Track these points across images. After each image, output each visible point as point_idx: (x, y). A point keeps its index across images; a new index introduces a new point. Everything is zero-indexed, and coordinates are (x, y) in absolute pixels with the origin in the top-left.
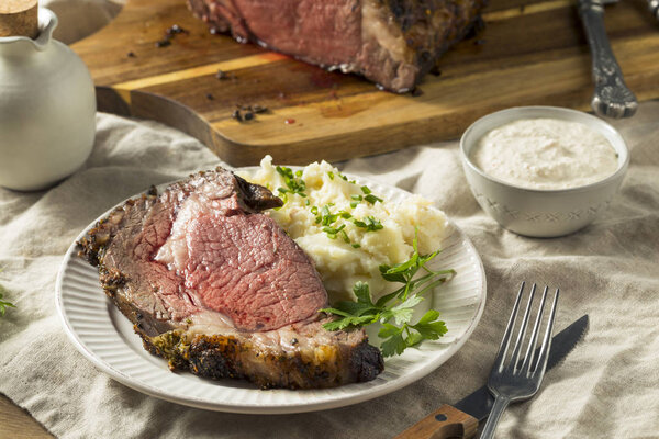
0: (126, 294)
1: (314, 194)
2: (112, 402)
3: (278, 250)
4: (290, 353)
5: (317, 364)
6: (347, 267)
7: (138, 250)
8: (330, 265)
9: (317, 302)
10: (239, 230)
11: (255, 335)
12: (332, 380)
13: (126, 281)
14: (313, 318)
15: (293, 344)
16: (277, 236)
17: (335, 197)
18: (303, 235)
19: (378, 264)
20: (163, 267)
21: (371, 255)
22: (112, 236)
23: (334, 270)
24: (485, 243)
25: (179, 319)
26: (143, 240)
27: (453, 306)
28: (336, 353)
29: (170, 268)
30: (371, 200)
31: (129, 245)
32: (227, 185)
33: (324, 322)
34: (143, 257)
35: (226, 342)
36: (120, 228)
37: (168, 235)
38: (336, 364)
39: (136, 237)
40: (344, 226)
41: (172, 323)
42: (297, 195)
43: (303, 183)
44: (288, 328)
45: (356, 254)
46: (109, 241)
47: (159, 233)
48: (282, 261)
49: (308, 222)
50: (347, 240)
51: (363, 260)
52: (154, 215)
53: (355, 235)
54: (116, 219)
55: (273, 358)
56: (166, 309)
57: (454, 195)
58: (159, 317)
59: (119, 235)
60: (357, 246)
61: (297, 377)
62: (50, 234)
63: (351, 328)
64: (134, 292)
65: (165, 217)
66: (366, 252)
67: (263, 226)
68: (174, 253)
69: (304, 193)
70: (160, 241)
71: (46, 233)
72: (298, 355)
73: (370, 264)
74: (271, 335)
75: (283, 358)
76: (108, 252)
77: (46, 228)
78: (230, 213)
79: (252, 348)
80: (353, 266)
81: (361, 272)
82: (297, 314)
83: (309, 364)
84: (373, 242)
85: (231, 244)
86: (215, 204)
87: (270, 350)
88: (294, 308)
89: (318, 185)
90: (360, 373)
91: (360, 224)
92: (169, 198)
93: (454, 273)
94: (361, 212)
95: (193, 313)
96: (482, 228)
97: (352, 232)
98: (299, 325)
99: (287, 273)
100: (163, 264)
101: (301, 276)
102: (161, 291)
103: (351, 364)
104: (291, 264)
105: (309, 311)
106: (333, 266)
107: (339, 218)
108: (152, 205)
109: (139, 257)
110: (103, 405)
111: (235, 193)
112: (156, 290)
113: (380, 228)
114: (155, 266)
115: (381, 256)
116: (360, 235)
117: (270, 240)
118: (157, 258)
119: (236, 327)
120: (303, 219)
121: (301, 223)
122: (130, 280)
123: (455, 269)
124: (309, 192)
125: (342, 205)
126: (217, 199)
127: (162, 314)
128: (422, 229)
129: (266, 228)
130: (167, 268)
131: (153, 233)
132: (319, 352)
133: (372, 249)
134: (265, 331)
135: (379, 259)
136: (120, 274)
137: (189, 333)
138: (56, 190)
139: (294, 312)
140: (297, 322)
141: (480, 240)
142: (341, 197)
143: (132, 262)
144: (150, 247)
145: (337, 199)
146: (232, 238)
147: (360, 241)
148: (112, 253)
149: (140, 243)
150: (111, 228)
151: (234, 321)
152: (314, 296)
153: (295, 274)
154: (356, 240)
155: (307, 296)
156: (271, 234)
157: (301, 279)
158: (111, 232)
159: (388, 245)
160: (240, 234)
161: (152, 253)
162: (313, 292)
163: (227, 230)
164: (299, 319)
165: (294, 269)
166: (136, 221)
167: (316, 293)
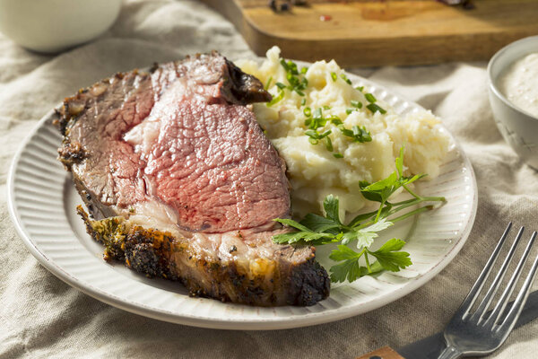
0: (79, 170)
1: (314, 94)
2: (35, 283)
3: (250, 148)
4: (225, 261)
5: (252, 278)
6: (323, 177)
7: (110, 127)
8: (304, 172)
9: (277, 210)
10: (217, 121)
11: (196, 236)
12: (265, 298)
13: (84, 158)
14: (267, 227)
15: (231, 252)
16: (252, 132)
17: (335, 100)
18: (286, 136)
19: (358, 179)
20: (130, 149)
21: (353, 168)
22: (87, 108)
23: (309, 178)
24: (494, 174)
25: (124, 206)
26: (119, 117)
28: (275, 269)
29: (136, 151)
30: (373, 108)
31: (102, 120)
32: (217, 70)
33: (277, 233)
35: (161, 238)
36: (98, 101)
37: (147, 115)
38: (272, 281)
39: (112, 113)
40: (329, 132)
41: (115, 208)
42: (294, 93)
43: (306, 81)
44: (235, 233)
45: (336, 164)
46: (82, 113)
47: (138, 112)
48: (251, 160)
49: (294, 123)
50: (330, 148)
51: (342, 172)
52: (140, 92)
53: (340, 144)
54: (97, 90)
55: (205, 263)
56: (114, 193)
57: (478, 119)
58: (104, 199)
59: (95, 108)
60: (339, 157)
61: (228, 289)
62: (45, 99)
63: (301, 244)
64: (88, 170)
65: (150, 96)
66: (348, 164)
67: (241, 119)
68: (144, 136)
69: (304, 92)
70: (136, 121)
72: (233, 265)
73: (348, 177)
74: (213, 238)
75: (217, 266)
76: (78, 124)
78: (213, 101)
79: (187, 248)
80: (330, 178)
81: (338, 186)
82: (249, 220)
83: (244, 276)
84: (357, 154)
85: (206, 134)
86: (201, 89)
87: (205, 254)
88: (249, 213)
89: (321, 86)
90: (298, 295)
91: (348, 133)
92: (160, 77)
93: (444, 201)
94: (354, 120)
95: (141, 201)
96: (499, 159)
97: (337, 141)
98: (248, 232)
99: (253, 173)
100: (131, 145)
101: (267, 179)
102: (117, 173)
103: (290, 284)
104: (259, 165)
105: (263, 218)
106: (308, 174)
107: (328, 123)
108: (141, 82)
109: (109, 134)
110: (24, 285)
111: (222, 80)
112: (112, 172)
113: (369, 140)
114: (122, 147)
115: (363, 170)
116: (346, 145)
117: (244, 136)
118: (127, 137)
119: (179, 223)
120: (291, 118)
121: (287, 122)
122: (89, 156)
123: (446, 197)
124: (311, 91)
125: (338, 110)
126: (204, 84)
127: (108, 197)
128: (420, 149)
129: (244, 122)
130: (133, 149)
131: (132, 111)
132: (255, 266)
133: (354, 161)
134: (209, 233)
135: (361, 174)
136: (81, 149)
137: (128, 222)
138: (68, 55)
139: (248, 217)
140: (246, 228)
141: (489, 170)
142: (341, 100)
143: (99, 138)
144: (124, 124)
145: (335, 103)
146: (208, 128)
147: (343, 151)
148: (81, 126)
149: (115, 119)
150: (89, 99)
151: (180, 217)
152: (275, 203)
153: (260, 176)
154: (340, 149)
155: (267, 202)
156: (247, 129)
157: (266, 182)
158: (87, 102)
159: (373, 159)
160: (216, 125)
161: (124, 132)
162: (276, 198)
163: (204, 119)
164: (250, 225)
165: (262, 171)
166: (119, 96)
167: (278, 200)
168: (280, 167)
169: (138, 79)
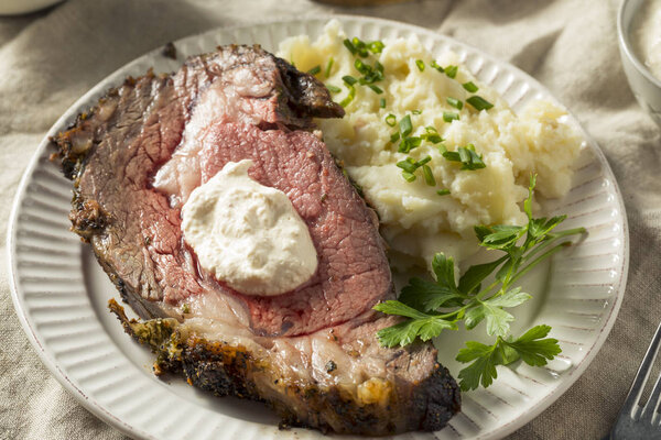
0: (103, 244)
1: (395, 87)
2: (69, 418)
3: (327, 197)
4: (323, 385)
6: (426, 224)
7: (131, 168)
8: (402, 221)
9: (376, 287)
10: (276, 155)
11: (277, 343)
12: (380, 427)
13: (106, 225)
14: (366, 316)
15: (329, 372)
16: (327, 174)
17: (424, 97)
18: (369, 163)
19: (474, 222)
20: (163, 200)
21: (465, 208)
22: (96, 142)
23: (407, 227)
24: (637, 167)
25: (174, 302)
28: (391, 394)
29: (173, 204)
30: (478, 104)
31: (121, 160)
32: (266, 78)
33: (381, 325)
34: (137, 180)
35: (233, 354)
36: (109, 129)
38: (388, 408)
39: (131, 145)
40: (428, 159)
41: (163, 306)
42: (368, 90)
43: (380, 68)
44: (326, 334)
45: (443, 204)
46: (91, 151)
47: (164, 138)
48: (330, 216)
49: (379, 143)
50: (431, 180)
51: (451, 215)
52: (161, 107)
53: (444, 174)
54: (105, 111)
55: (298, 390)
56: (157, 281)
58: (145, 293)
59: (107, 140)
60: (445, 193)
61: (331, 418)
62: (25, 99)
63: (416, 345)
64: (116, 245)
65: (177, 113)
66: (458, 201)
67: (309, 155)
68: (181, 178)
69: (381, 87)
70: (164, 153)
71: (19, 97)
72: (336, 391)
73: (460, 220)
74: (301, 345)
75: (313, 391)
76: (88, 170)
77: (19, 90)
78: (263, 126)
79: (269, 367)
80: (436, 223)
81: (447, 231)
82: (343, 309)
83: (349, 401)
84: (468, 188)
86: (246, 106)
87: (295, 376)
88: (341, 296)
89: (403, 71)
90: (423, 419)
91: (451, 156)
92: (185, 79)
93: (584, 233)
94: (454, 134)
95: (195, 294)
97: (439, 169)
98: (342, 330)
99: (336, 236)
100: (165, 194)
101: (357, 242)
102: (154, 246)
103: (411, 409)
104: (344, 222)
105: (361, 304)
106: (406, 221)
107: (423, 142)
108: (160, 90)
109: (132, 181)
110: (55, 422)
111: (275, 94)
112: (147, 243)
113: (481, 166)
114: (152, 199)
115: (478, 209)
116: (452, 176)
117: (317, 179)
118: (159, 180)
119: (251, 325)
120: (372, 137)
121: (368, 145)
122: (112, 222)
123: (587, 225)
124: (389, 82)
125: (431, 114)
126: (249, 97)
127: (150, 289)
128: (545, 159)
129: (314, 158)
130: (168, 202)
131: (156, 139)
132: (365, 392)
133: (466, 198)
134: (292, 336)
135: (475, 214)
136: (100, 212)
137: (183, 327)
139: (340, 303)
140: (340, 323)
141: (630, 163)
142: (432, 99)
143: (120, 188)
144: (148, 162)
145: (426, 102)
146: (265, 166)
147: (449, 184)
148: (92, 173)
149: (135, 155)
150: (96, 129)
151: (251, 315)
152: (372, 277)
153: (347, 239)
154: (444, 182)
155: (361, 277)
156: (320, 169)
157: (356, 248)
158: (96, 135)
159: (490, 193)
160: (277, 162)
161: (151, 174)
162: (371, 270)
163: (258, 152)
164: (345, 318)
165: (348, 231)
166: (135, 115)
167: (375, 272)
168: (371, 222)
169: (156, 86)
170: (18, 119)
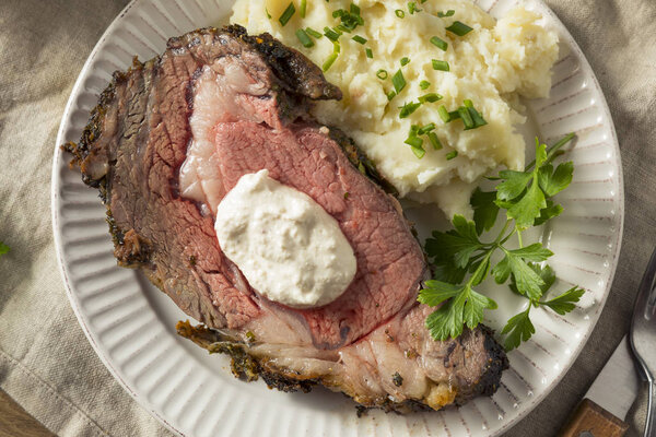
3: (349, 192)
7: (153, 180)
9: (413, 271)
10: (290, 155)
11: (342, 354)
13: (150, 253)
16: (345, 173)
19: (481, 171)
20: (192, 208)
21: (472, 162)
22: (112, 163)
24: (599, 26)
25: (237, 329)
26: (156, 159)
27: (580, 212)
29: (205, 211)
31: (140, 175)
32: (260, 79)
34: (162, 192)
36: (119, 143)
37: (188, 136)
39: (145, 151)
44: (379, 334)
45: (452, 164)
46: (111, 174)
47: (174, 137)
48: (356, 211)
50: (438, 143)
51: (461, 172)
52: (160, 102)
53: (449, 137)
54: (109, 123)
56: (216, 308)
59: (121, 159)
64: (166, 275)
65: (176, 106)
67: (323, 154)
70: (178, 155)
73: (470, 175)
82: (390, 303)
88: (384, 288)
91: (453, 116)
92: (174, 67)
93: (574, 138)
95: (256, 318)
98: (395, 326)
99: (366, 230)
100: (192, 201)
101: (386, 232)
102: (201, 265)
104: (369, 215)
105: (403, 293)
108: (153, 81)
109: (158, 195)
111: (273, 95)
112: (193, 261)
114: (182, 209)
115: (485, 160)
116: (454, 132)
117: (336, 178)
119: (314, 341)
120: (371, 106)
122: (155, 248)
126: (246, 94)
127: (212, 319)
128: (531, 76)
129: (327, 159)
130: (199, 209)
131: (166, 140)
133: (473, 154)
134: (353, 343)
135: (482, 164)
136: (140, 241)
139: (385, 297)
140: (390, 318)
141: (592, 24)
142: (416, 42)
143: (150, 206)
144: (167, 169)
145: (410, 45)
146: (282, 166)
147: (455, 144)
148: (119, 198)
149: (152, 164)
150: (107, 148)
151: (311, 328)
152: (407, 262)
153: (377, 232)
154: (451, 144)
155: (397, 264)
156: (336, 167)
157: (386, 238)
158: (109, 155)
159: (495, 146)
160: (291, 160)
161: (174, 180)
162: (404, 254)
163: (271, 151)
164: (394, 311)
165: (375, 223)
166: (137, 118)
167: (409, 256)
168: (394, 209)
169: (148, 79)
170: (17, 90)
